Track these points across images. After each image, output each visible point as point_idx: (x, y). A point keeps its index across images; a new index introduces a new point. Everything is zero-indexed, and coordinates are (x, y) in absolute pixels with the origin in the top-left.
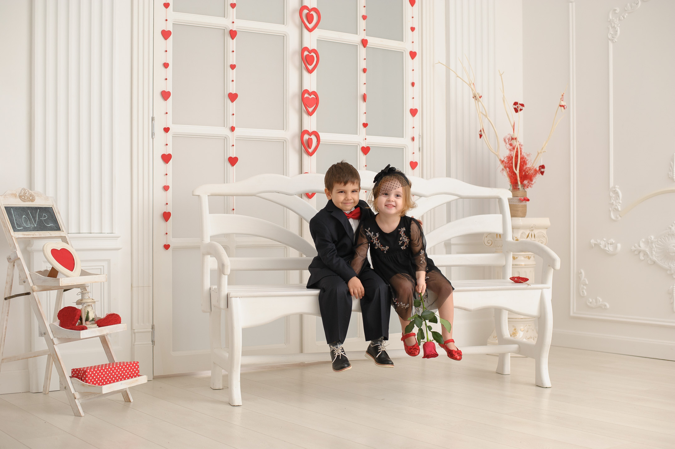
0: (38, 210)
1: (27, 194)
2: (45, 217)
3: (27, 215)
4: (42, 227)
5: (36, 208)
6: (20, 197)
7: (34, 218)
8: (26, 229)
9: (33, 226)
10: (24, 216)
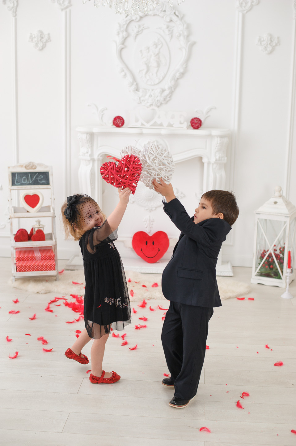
0: (37, 174)
1: (31, 165)
2: (41, 177)
3: (27, 177)
4: (36, 183)
5: (36, 173)
6: (26, 167)
7: (32, 178)
8: (22, 184)
9: (28, 182)
10: (24, 177)
